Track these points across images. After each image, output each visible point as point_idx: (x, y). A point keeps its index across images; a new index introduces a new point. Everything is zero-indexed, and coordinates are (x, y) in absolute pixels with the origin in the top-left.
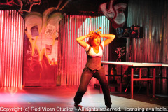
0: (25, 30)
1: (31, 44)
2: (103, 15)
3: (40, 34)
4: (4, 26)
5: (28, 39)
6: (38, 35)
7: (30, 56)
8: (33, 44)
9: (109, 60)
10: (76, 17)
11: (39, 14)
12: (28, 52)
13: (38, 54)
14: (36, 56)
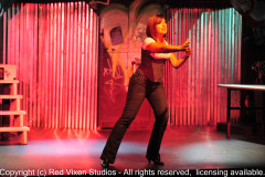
0: (101, 34)
1: (110, 58)
2: (232, 7)
3: (125, 40)
4: (65, 28)
5: (105, 50)
6: (122, 42)
7: (109, 77)
8: (114, 57)
9: (242, 83)
10: (186, 10)
11: (124, 7)
12: (106, 70)
13: (122, 74)
14: (119, 77)
